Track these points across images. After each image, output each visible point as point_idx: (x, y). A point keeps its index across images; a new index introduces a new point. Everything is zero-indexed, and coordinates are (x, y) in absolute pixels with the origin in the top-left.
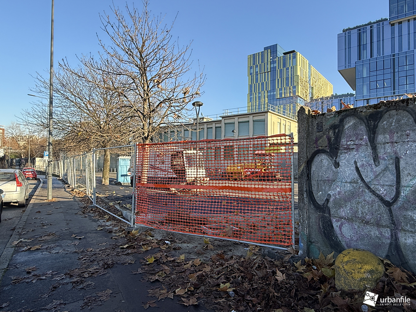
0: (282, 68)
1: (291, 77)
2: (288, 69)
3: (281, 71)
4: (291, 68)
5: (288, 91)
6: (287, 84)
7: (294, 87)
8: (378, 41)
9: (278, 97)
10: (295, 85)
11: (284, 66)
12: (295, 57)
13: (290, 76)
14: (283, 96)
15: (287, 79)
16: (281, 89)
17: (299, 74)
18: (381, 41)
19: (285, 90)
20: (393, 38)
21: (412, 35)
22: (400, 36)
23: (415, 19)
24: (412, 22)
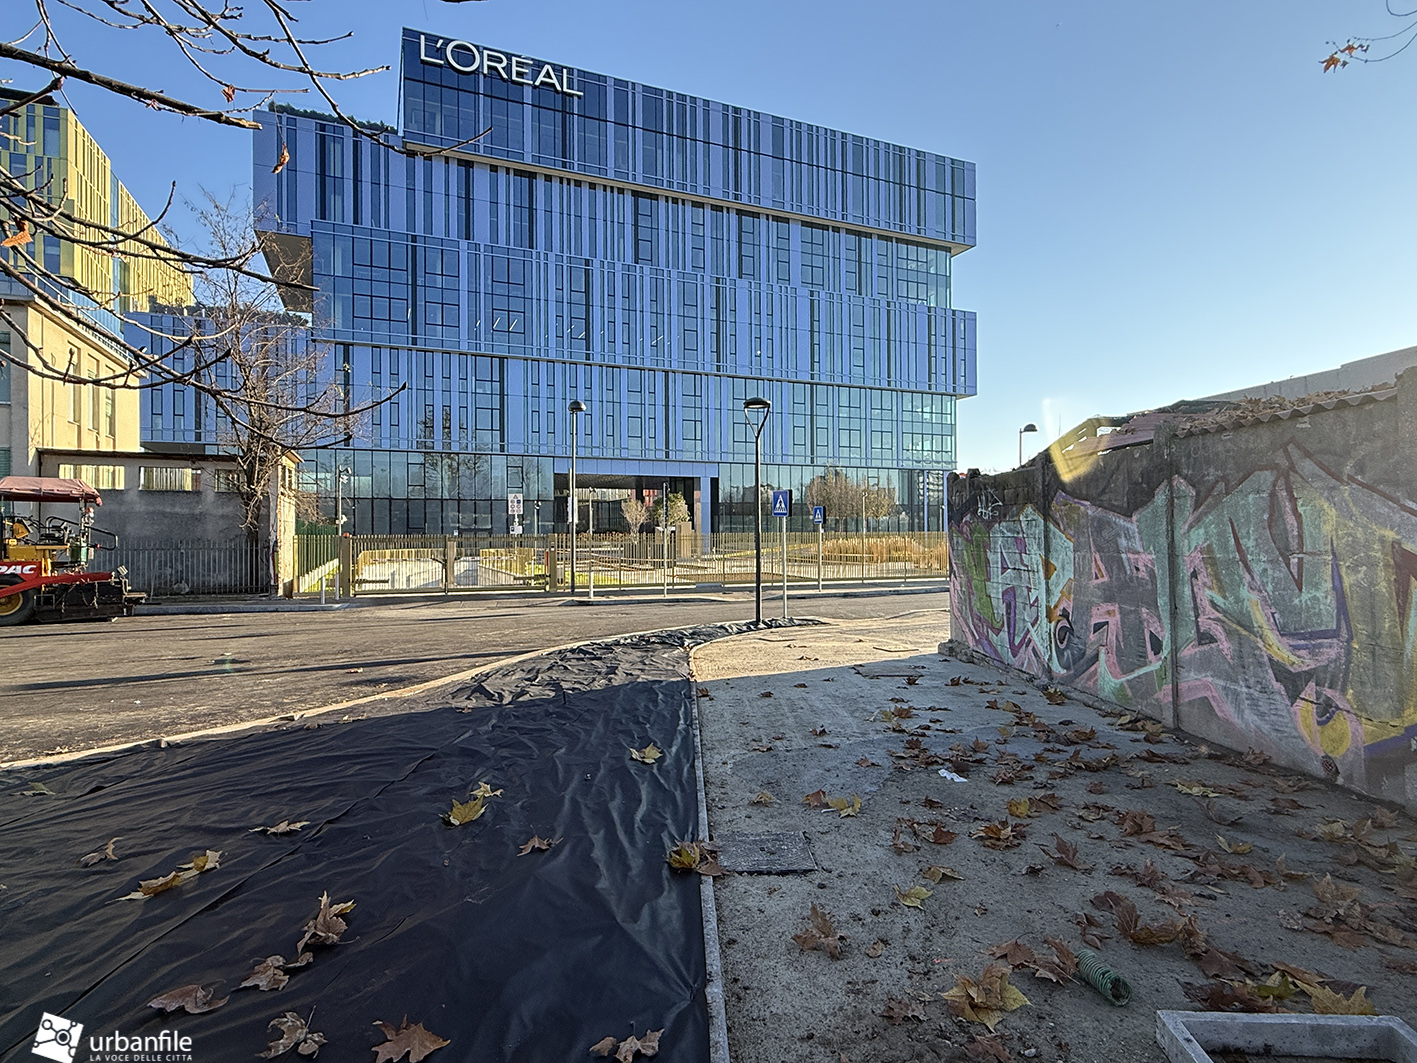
4: (39, 164)
8: (375, 183)
17: (73, 194)
18: (382, 187)
20: (411, 190)
21: (454, 201)
22: (428, 192)
23: (461, 162)
24: (453, 166)
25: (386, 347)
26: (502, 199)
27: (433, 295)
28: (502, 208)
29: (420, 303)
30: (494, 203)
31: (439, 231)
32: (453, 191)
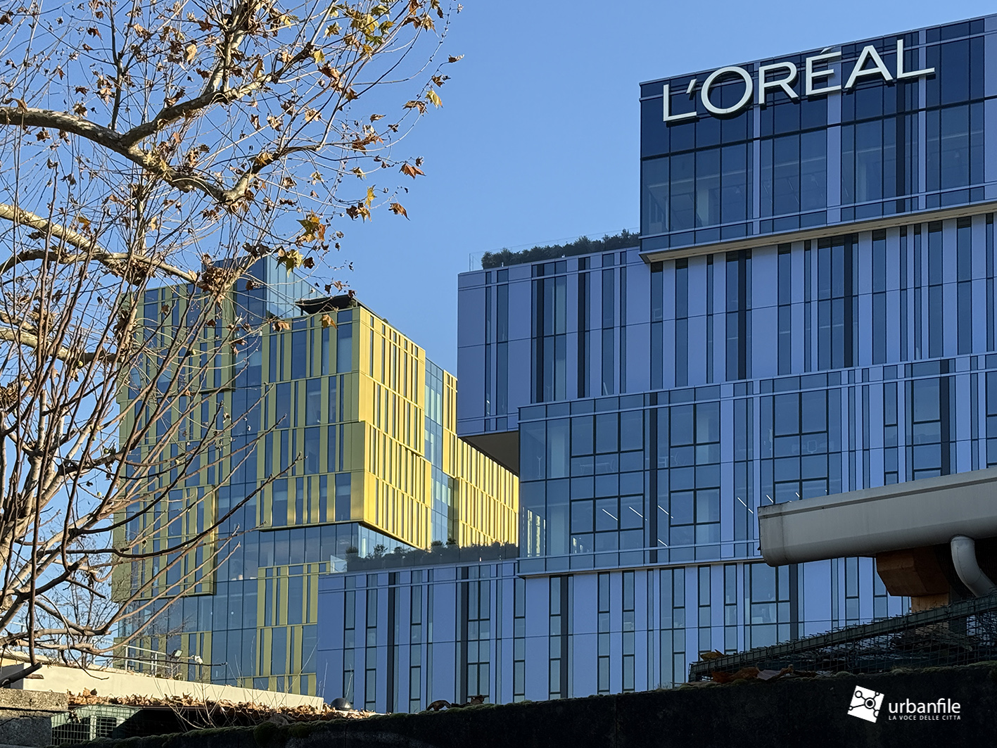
0: (287, 377)
1: (331, 429)
2: (313, 385)
3: (282, 391)
4: (331, 386)
5: (315, 496)
6: (312, 464)
7: (344, 480)
8: (607, 329)
9: (269, 521)
10: (346, 469)
11: (299, 368)
12: (347, 331)
13: (324, 420)
14: (292, 517)
15: (312, 433)
16: (281, 486)
17: (365, 413)
19: (299, 488)
20: (656, 323)
21: (719, 322)
22: (681, 318)
23: (730, 256)
24: (720, 268)
25: (615, 571)
26: (797, 295)
27: (683, 479)
28: (797, 311)
29: (663, 495)
30: (784, 306)
31: (696, 376)
32: (720, 306)
